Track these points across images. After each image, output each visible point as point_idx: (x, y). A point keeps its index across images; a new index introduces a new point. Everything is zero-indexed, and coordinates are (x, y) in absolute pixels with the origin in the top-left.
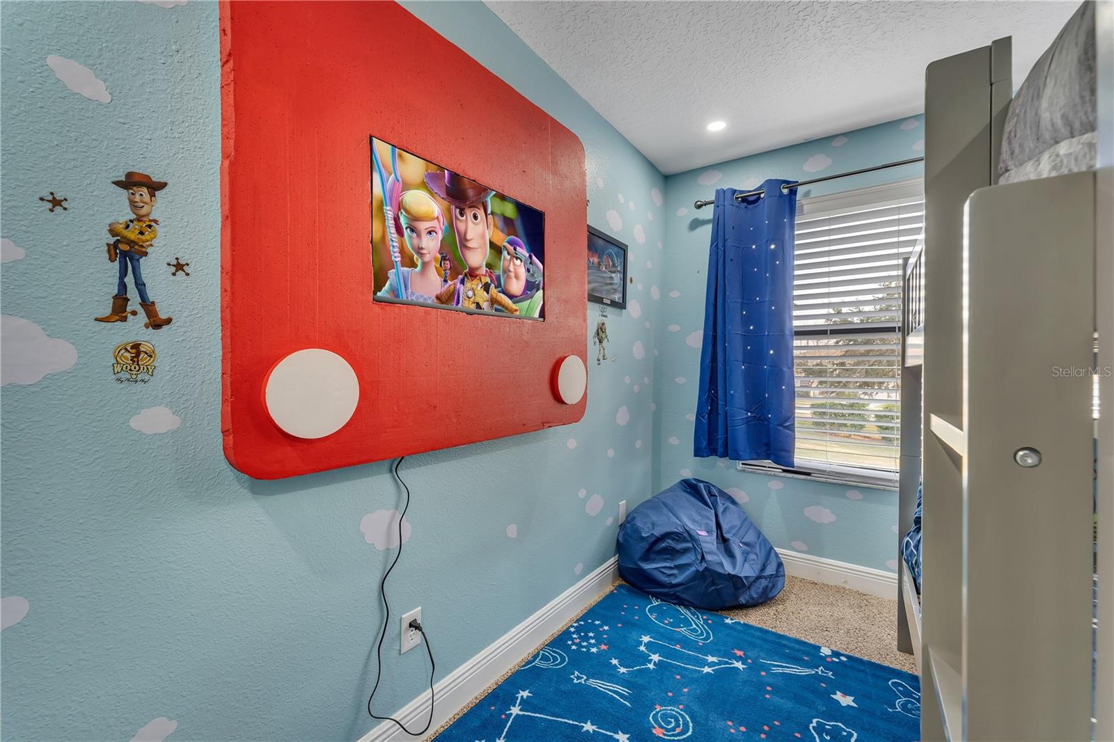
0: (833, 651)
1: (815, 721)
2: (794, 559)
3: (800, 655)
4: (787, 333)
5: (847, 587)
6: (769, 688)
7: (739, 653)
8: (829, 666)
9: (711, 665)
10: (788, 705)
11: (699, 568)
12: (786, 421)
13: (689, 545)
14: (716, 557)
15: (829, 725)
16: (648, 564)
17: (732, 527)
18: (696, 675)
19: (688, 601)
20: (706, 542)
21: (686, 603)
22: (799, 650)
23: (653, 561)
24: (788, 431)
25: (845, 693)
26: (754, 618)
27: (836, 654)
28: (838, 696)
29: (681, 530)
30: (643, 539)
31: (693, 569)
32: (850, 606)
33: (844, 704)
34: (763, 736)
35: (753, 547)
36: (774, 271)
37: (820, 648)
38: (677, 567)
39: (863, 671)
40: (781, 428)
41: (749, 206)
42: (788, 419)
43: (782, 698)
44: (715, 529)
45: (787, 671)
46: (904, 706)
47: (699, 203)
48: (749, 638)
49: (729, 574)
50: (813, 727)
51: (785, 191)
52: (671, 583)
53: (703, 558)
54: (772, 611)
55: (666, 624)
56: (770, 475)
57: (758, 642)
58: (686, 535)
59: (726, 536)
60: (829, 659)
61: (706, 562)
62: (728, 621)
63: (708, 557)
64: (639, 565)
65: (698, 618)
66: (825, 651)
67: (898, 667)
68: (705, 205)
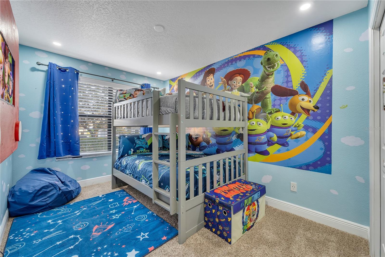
0: (102, 195)
1: (109, 206)
2: (81, 182)
3: (96, 200)
4: (77, 115)
5: (93, 184)
6: (96, 208)
7: (83, 207)
8: (104, 198)
9: (78, 213)
10: (103, 207)
11: (59, 193)
12: (77, 142)
13: (53, 188)
14: (64, 188)
15: (112, 204)
16: (34, 202)
17: (64, 178)
18: (76, 217)
19: (54, 206)
20: (59, 184)
21: (53, 207)
22: (95, 199)
23: (37, 200)
24: (78, 145)
25: (110, 199)
26: (77, 200)
27: (103, 195)
28: (109, 200)
29: (48, 184)
30: (31, 193)
31: (57, 194)
32: (97, 187)
33: (111, 201)
34: (103, 214)
35: (72, 181)
36: (73, 96)
37: (99, 196)
38: (48, 197)
39: (110, 195)
40: (75, 144)
41: (61, 72)
42: (78, 141)
43: (100, 207)
44: (59, 180)
45: (96, 203)
46: (120, 195)
47: (39, 63)
48: (81, 204)
49: (70, 190)
50: (110, 206)
51: (76, 72)
52: (47, 203)
53: (60, 189)
54: (80, 197)
55: (52, 215)
56: (70, 160)
57: (84, 203)
58: (50, 185)
59: (63, 181)
60: (102, 197)
61: (61, 190)
62: (71, 204)
63: (62, 188)
64: (29, 204)
65: (61, 208)
66: (101, 196)
67: (114, 191)
68: (42, 65)
